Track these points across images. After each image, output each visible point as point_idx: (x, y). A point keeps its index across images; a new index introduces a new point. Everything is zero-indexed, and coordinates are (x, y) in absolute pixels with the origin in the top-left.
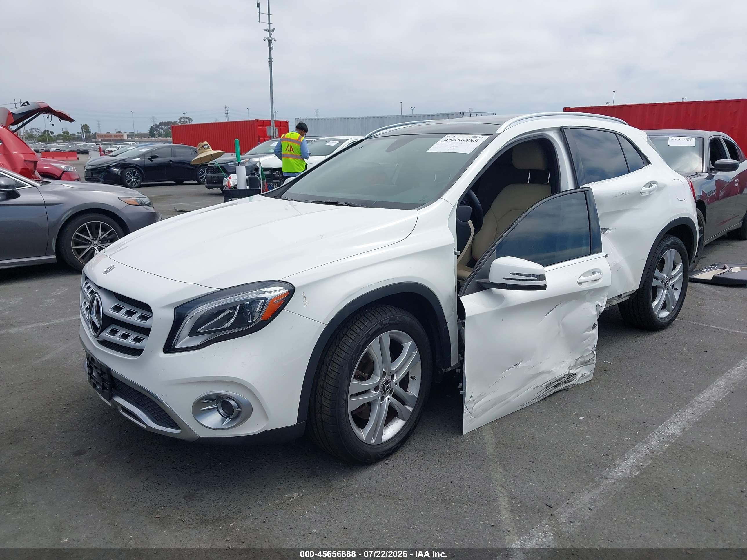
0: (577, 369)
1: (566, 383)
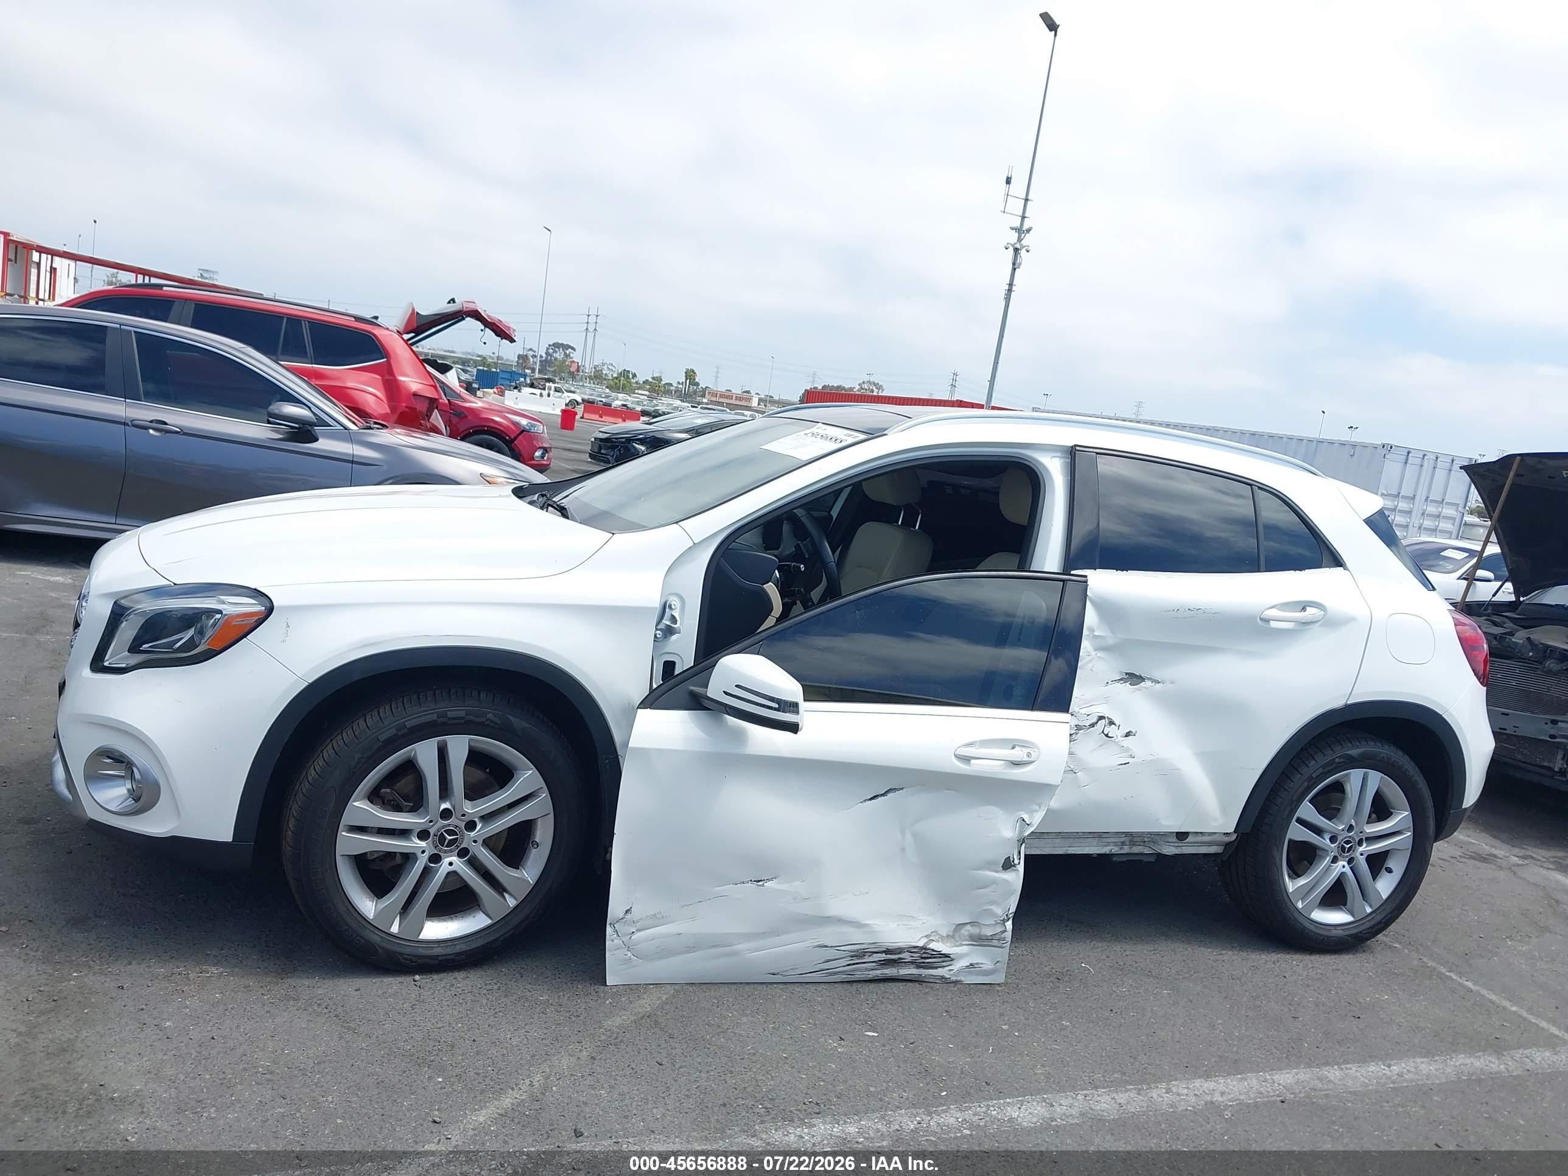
0: (958, 946)
1: (918, 967)
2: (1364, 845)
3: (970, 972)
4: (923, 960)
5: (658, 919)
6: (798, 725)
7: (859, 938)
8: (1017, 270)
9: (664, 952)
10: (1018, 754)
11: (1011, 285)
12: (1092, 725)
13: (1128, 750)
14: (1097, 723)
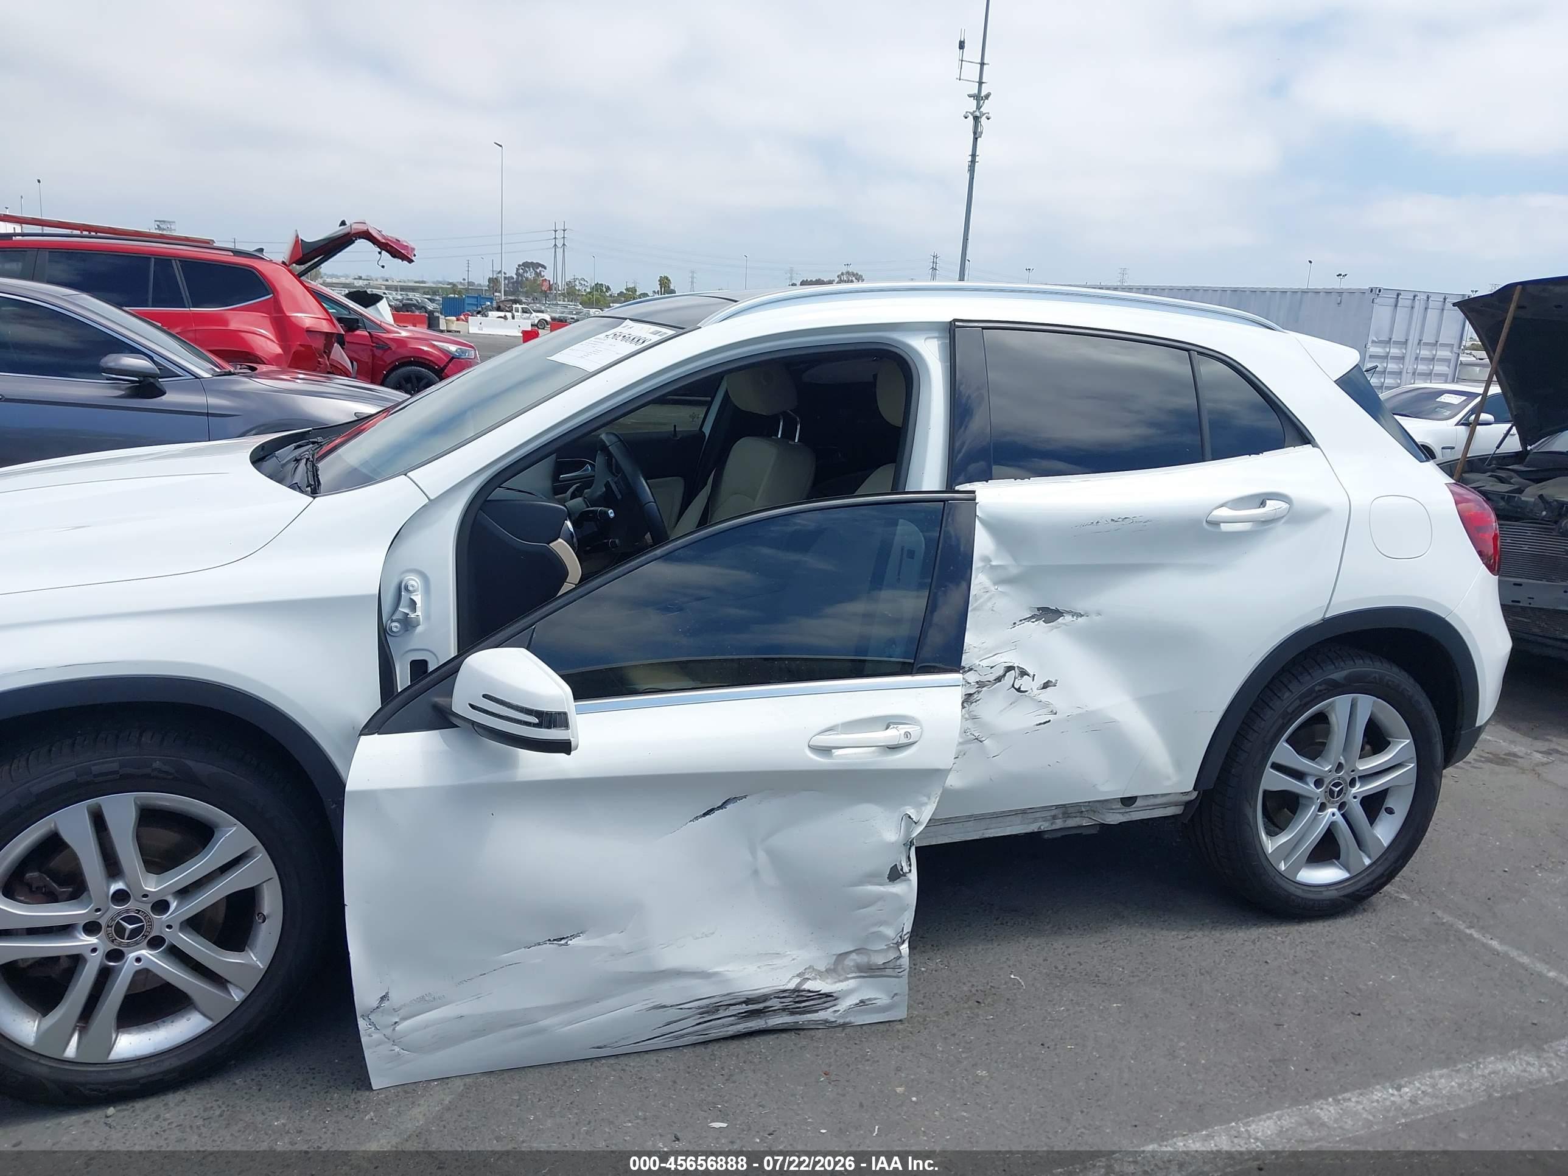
0: (842, 981)
1: (792, 1013)
2: (1358, 785)
3: (861, 1011)
4: (798, 1005)
5: (426, 1003)
6: (570, 743)
7: (707, 990)
8: (979, 139)
9: (443, 1040)
10: (893, 735)
11: (974, 155)
12: (999, 679)
13: (1047, 705)
14: (1004, 675)
